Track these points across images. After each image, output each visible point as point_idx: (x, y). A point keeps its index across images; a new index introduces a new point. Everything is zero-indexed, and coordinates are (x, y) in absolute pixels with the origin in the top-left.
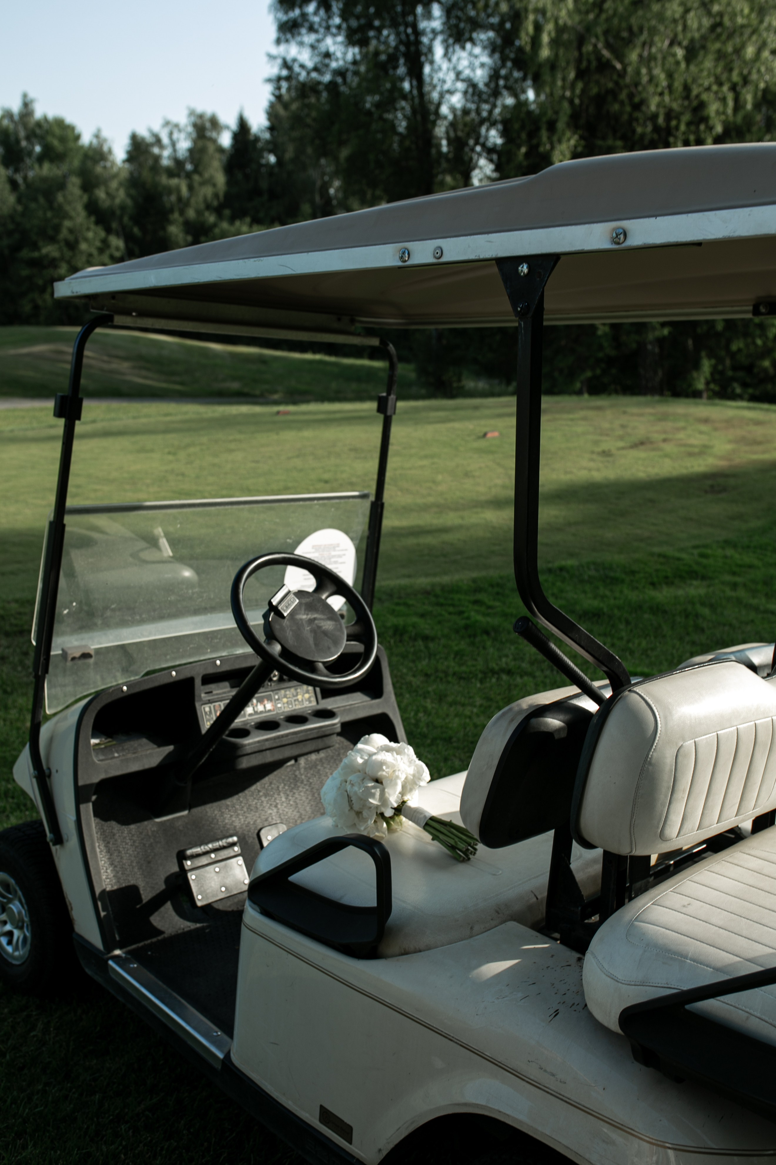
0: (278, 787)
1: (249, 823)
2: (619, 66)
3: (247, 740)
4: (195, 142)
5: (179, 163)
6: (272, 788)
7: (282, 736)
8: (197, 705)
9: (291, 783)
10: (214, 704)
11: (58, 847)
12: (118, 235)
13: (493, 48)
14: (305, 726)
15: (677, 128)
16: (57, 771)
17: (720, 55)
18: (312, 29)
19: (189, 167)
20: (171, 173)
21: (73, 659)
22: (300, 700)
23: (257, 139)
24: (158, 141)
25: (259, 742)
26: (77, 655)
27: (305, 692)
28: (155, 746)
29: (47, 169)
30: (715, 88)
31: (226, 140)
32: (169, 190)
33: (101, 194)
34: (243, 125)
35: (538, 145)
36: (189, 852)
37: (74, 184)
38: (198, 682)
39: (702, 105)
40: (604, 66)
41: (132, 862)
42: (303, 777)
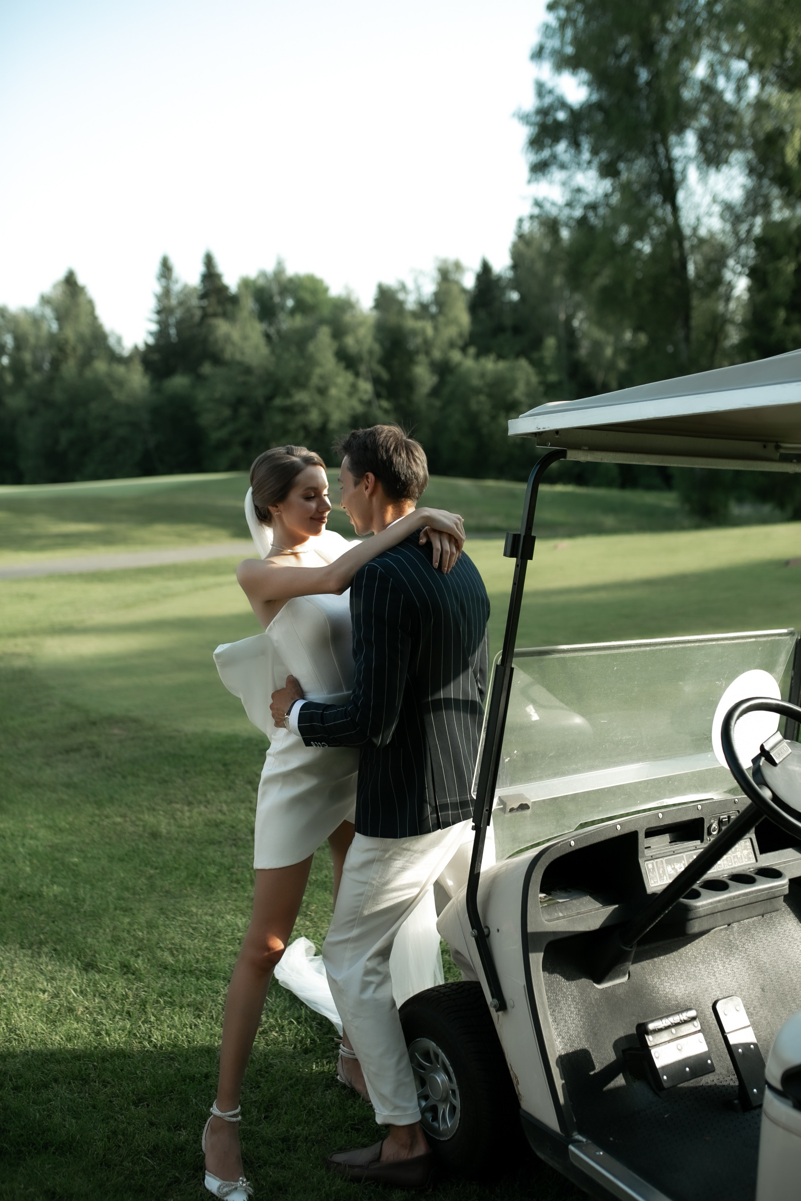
0: (714, 953)
1: (689, 993)
3: (699, 901)
4: (440, 285)
5: (424, 307)
6: (708, 955)
7: (734, 897)
8: (641, 861)
9: (726, 949)
10: (656, 860)
11: (500, 1013)
12: (366, 379)
14: (755, 886)
16: (498, 930)
18: (563, 166)
19: (433, 309)
20: (415, 315)
21: (512, 810)
22: (739, 856)
23: (499, 278)
24: (403, 288)
25: (711, 903)
26: (516, 806)
27: (743, 848)
28: (599, 905)
29: (298, 321)
31: (469, 281)
32: (414, 333)
33: (350, 341)
34: (486, 268)
36: (651, 1026)
37: (324, 334)
38: (641, 835)
41: (579, 1033)
42: (738, 942)
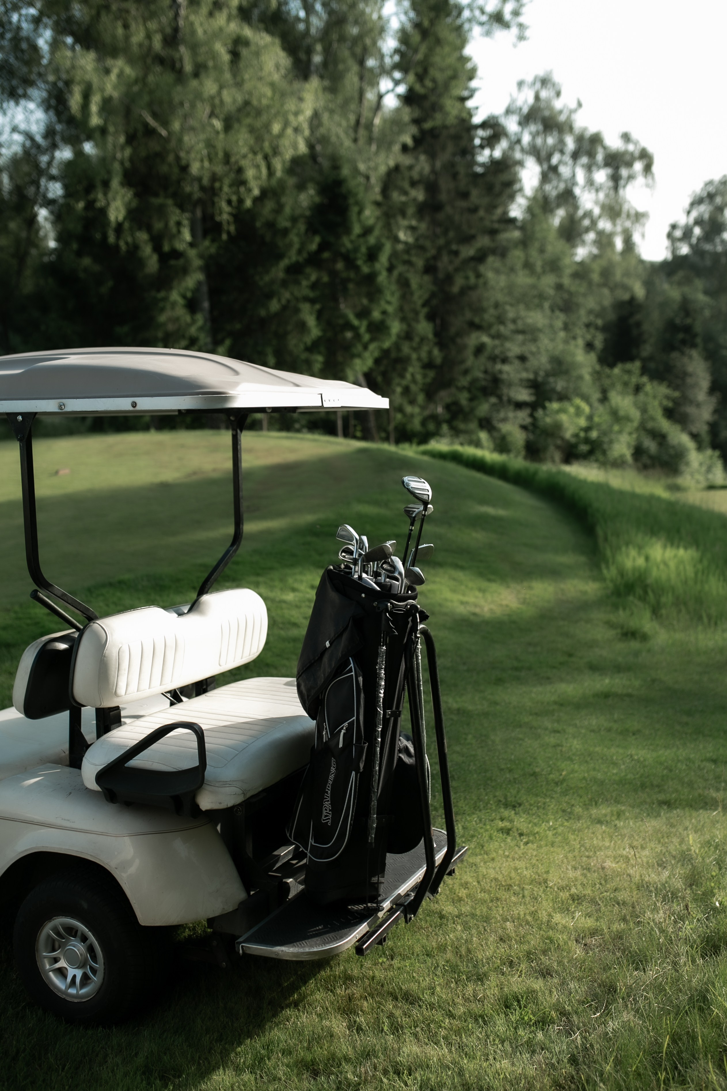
2: (164, 133)
13: (47, 105)
15: (221, 189)
17: (252, 130)
30: (250, 156)
35: (94, 201)
39: (240, 170)
40: (150, 132)
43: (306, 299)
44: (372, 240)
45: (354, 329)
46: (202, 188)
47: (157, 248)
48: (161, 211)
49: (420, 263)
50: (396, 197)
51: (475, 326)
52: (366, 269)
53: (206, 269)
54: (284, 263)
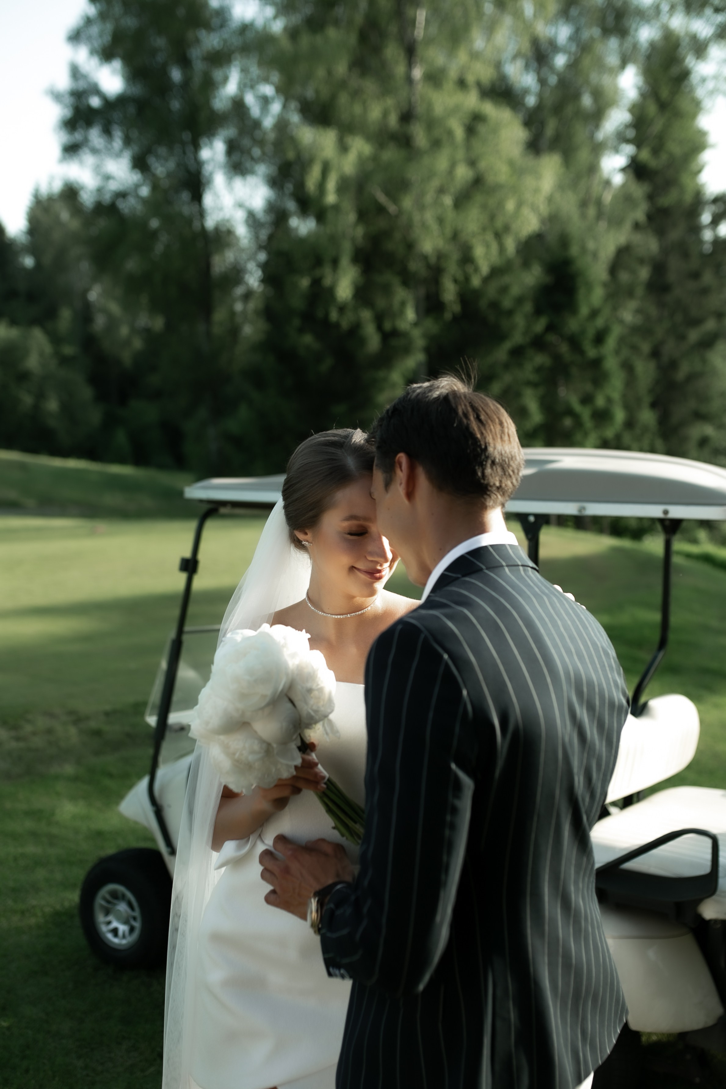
2: (393, 210)
15: (447, 267)
30: (481, 234)
35: (321, 278)
43: (529, 383)
44: (600, 322)
45: (576, 417)
46: (429, 266)
47: (380, 328)
48: (387, 290)
49: (646, 347)
50: (624, 277)
51: (700, 416)
52: (591, 353)
53: (427, 350)
54: (507, 345)
